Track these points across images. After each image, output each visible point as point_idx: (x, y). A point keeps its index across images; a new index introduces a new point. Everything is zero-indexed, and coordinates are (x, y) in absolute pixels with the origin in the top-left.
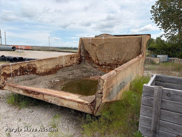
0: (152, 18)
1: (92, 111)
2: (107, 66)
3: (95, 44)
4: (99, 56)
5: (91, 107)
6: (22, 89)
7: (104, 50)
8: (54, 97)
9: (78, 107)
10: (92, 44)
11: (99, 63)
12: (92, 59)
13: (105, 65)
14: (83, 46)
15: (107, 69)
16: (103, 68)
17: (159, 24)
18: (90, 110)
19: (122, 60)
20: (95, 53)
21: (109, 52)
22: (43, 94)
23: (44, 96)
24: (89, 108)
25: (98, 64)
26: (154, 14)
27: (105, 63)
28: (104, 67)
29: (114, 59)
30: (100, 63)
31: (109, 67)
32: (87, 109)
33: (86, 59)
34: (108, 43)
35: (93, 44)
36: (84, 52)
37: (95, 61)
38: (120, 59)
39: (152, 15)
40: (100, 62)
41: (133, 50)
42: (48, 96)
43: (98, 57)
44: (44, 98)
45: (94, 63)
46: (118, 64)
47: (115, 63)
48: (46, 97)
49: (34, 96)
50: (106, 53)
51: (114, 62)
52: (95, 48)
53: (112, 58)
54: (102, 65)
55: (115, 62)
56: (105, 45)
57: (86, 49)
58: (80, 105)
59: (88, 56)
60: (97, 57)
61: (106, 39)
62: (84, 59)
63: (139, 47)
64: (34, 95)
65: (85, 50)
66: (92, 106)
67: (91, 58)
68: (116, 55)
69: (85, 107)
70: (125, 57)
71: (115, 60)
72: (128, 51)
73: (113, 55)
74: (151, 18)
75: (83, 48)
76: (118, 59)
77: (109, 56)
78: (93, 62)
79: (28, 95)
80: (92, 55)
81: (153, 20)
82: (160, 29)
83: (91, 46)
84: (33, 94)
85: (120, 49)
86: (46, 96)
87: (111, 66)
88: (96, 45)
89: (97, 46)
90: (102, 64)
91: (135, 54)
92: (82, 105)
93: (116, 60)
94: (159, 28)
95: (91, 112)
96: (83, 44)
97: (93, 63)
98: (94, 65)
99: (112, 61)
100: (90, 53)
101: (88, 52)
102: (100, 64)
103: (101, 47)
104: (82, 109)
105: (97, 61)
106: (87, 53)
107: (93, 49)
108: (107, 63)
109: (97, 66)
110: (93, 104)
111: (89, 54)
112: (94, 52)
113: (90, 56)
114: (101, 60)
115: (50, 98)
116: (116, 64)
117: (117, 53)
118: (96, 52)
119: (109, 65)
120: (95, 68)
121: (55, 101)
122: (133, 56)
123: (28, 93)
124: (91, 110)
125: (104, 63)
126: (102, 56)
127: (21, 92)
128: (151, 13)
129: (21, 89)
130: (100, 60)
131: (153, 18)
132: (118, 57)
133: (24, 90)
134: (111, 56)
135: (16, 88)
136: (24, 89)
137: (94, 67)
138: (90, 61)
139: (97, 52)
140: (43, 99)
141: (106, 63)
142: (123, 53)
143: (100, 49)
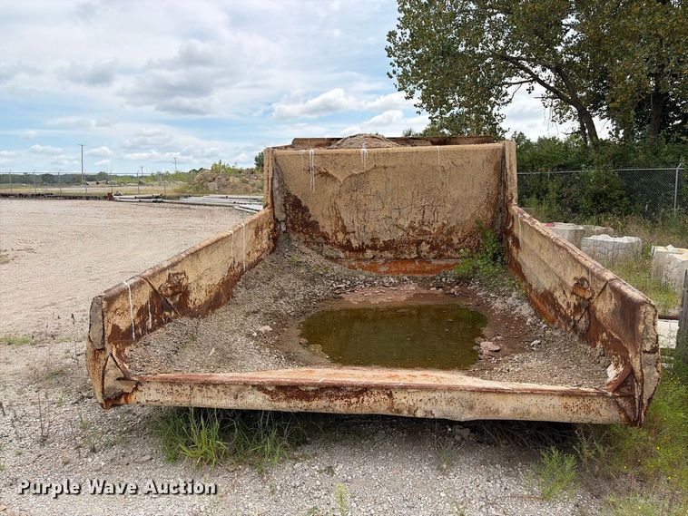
0: (391, 73)
1: (626, 414)
2: (381, 251)
3: (330, 172)
4: (347, 217)
5: (619, 400)
6: (261, 387)
7: (369, 193)
8: (447, 394)
9: (563, 410)
10: (320, 173)
11: (349, 241)
12: (321, 230)
13: (374, 248)
14: (281, 181)
15: (382, 261)
16: (365, 260)
17: (412, 92)
18: (616, 412)
19: (435, 225)
20: (334, 207)
21: (389, 200)
22: (388, 390)
23: (395, 395)
24: (612, 407)
25: (347, 247)
26: (396, 58)
27: (372, 240)
28: (369, 253)
29: (406, 225)
30: (353, 241)
31: (388, 254)
32: (602, 411)
33: (294, 229)
34: (385, 168)
35: (326, 174)
36: (284, 205)
37: (335, 234)
38: (430, 224)
39: (391, 64)
40: (355, 238)
41: (476, 192)
42: (415, 394)
43: (347, 221)
44: (393, 403)
45: (331, 244)
46: (422, 241)
47: (412, 239)
48: (403, 401)
49: (339, 406)
50: (376, 204)
51: (408, 234)
52: (331, 189)
53: (401, 222)
54: (361, 249)
55: (411, 233)
56: (372, 176)
57: (293, 193)
58: (570, 401)
59: (303, 219)
60: (343, 222)
61: (378, 154)
62: (284, 229)
63: (494, 180)
64: (338, 402)
65: (289, 194)
66: (621, 397)
67: (315, 225)
68: (414, 211)
69: (595, 406)
70: (448, 216)
71: (410, 227)
72: (456, 193)
73: (404, 211)
74: (388, 74)
75: (281, 189)
76: (422, 223)
77: (387, 213)
78: (325, 238)
79: (298, 405)
80: (319, 213)
81: (395, 79)
82: (418, 109)
83: (313, 180)
84: (331, 396)
85: (430, 190)
86: (406, 395)
87: (396, 249)
88: (334, 175)
89: (342, 180)
90: (363, 243)
91: (481, 205)
92: (581, 400)
93: (414, 229)
94: (415, 105)
95: (623, 416)
96: (278, 173)
97: (327, 243)
98: (327, 250)
99: (401, 233)
100: (310, 207)
101: (303, 204)
102: (354, 246)
103: (358, 181)
104: (583, 415)
105: (340, 236)
106: (295, 205)
107: (325, 191)
108: (381, 240)
109: (342, 255)
110: (625, 390)
111: (305, 209)
112: (327, 203)
113: (311, 219)
114: (356, 229)
115: (426, 399)
116: (414, 242)
117: (418, 203)
118: (335, 203)
119: (388, 246)
120: (335, 260)
121: (452, 408)
122: (473, 211)
123: (296, 398)
124: (622, 410)
125: (368, 242)
126: (360, 217)
127: (256, 401)
128: (389, 56)
129: (253, 386)
130: (354, 232)
131: (394, 72)
132: (420, 217)
133: (270, 389)
134: (395, 214)
135: (219, 388)
136: (272, 384)
137: (327, 257)
138: (310, 236)
139: (340, 203)
140: (390, 408)
141: (378, 239)
142: (439, 202)
143: (352, 190)
